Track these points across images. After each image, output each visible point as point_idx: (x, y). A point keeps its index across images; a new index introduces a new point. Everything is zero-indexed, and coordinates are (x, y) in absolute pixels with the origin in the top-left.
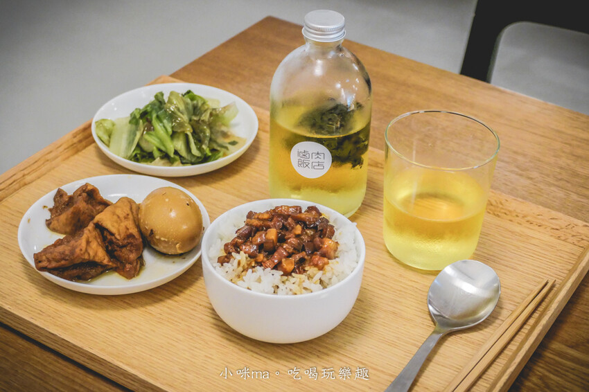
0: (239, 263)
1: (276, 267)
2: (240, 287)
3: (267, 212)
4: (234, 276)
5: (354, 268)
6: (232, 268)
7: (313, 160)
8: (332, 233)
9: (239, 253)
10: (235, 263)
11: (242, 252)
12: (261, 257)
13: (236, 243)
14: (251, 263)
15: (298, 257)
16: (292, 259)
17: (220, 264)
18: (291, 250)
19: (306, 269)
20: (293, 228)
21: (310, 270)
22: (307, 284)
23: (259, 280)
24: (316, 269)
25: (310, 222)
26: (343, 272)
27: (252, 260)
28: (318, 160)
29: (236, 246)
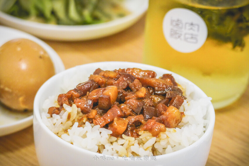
0: (69, 117)
1: (106, 126)
2: (64, 140)
3: (115, 71)
4: (61, 129)
5: (194, 142)
6: (60, 121)
7: (186, 31)
8: (180, 102)
9: (71, 106)
10: (65, 115)
11: (74, 105)
12: (93, 113)
13: (72, 96)
14: (82, 119)
15: (133, 119)
16: (126, 120)
17: (49, 115)
18: (129, 112)
19: (140, 133)
20: (138, 90)
21: (144, 134)
22: (136, 148)
23: (85, 136)
24: (150, 134)
25: (159, 88)
26: (180, 144)
27: (84, 115)
28: (191, 32)
29: (70, 99)
